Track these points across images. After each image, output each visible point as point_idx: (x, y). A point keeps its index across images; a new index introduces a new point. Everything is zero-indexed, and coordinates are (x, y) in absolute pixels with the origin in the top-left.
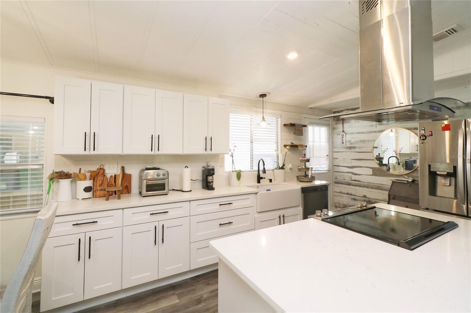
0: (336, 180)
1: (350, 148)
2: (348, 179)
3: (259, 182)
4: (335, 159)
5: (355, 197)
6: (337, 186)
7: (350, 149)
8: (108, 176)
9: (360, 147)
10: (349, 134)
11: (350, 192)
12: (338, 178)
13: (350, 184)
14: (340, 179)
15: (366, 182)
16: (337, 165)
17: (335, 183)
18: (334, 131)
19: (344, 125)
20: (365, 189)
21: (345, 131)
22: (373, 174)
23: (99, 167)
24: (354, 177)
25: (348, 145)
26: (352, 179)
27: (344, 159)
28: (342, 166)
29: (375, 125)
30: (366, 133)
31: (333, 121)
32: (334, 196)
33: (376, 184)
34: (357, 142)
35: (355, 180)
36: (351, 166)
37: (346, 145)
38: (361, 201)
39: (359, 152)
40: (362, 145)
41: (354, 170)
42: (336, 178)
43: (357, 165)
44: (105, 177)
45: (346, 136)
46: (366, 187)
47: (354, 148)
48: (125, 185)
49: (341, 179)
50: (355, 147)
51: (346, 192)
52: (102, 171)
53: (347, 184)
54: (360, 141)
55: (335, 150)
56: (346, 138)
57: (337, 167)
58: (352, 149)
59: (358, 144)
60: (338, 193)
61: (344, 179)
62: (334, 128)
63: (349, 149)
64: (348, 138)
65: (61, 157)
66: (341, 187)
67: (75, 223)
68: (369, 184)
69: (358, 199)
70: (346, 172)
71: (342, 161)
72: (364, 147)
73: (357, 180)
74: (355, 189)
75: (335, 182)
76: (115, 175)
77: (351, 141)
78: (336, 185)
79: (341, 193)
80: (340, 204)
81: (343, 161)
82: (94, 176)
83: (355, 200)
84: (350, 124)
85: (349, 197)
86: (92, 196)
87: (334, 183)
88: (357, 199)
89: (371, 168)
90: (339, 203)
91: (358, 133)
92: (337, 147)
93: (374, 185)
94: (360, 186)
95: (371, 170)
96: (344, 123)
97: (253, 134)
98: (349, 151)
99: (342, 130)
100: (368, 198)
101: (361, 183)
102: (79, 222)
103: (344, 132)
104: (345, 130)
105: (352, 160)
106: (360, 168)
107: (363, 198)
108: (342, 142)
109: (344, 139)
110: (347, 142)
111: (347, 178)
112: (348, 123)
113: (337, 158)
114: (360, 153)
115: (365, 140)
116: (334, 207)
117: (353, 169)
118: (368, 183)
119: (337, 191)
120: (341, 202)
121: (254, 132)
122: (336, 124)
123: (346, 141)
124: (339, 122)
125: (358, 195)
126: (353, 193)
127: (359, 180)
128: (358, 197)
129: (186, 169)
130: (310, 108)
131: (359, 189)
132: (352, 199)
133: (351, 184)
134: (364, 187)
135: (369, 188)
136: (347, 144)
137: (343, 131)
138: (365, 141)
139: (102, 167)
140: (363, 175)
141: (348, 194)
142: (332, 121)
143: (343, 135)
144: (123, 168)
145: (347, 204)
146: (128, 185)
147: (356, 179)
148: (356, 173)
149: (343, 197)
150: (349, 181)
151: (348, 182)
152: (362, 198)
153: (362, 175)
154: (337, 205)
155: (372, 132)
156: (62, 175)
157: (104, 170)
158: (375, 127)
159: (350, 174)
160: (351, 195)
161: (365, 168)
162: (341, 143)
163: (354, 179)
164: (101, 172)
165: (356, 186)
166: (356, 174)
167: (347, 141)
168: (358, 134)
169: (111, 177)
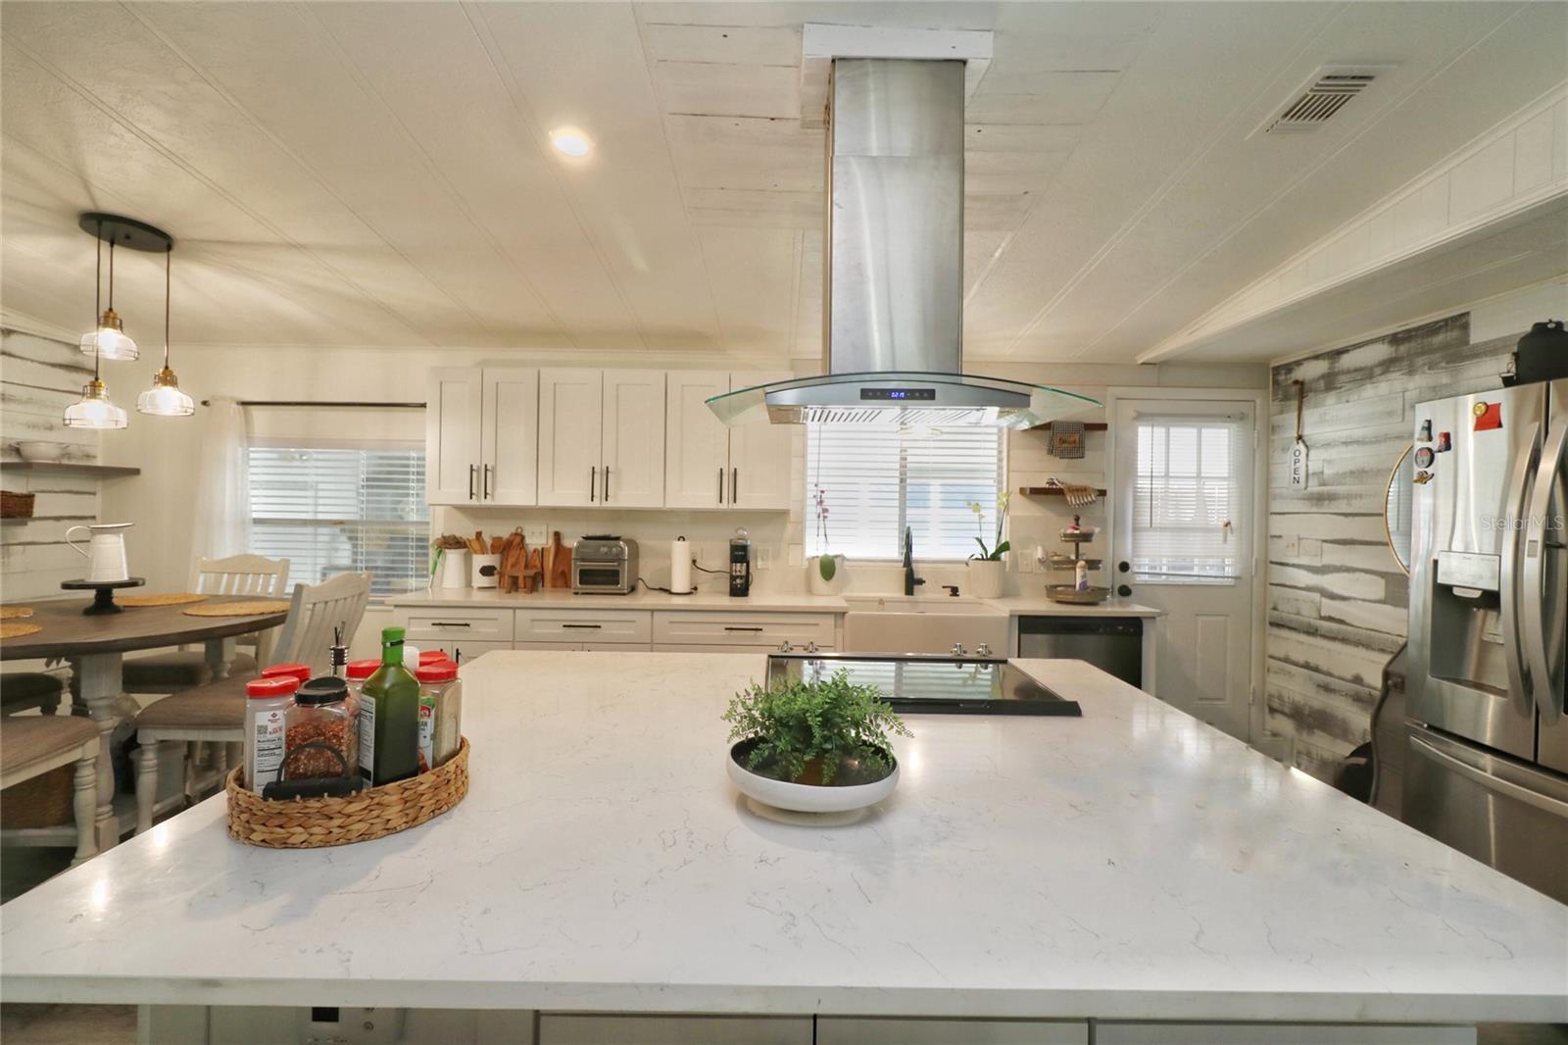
0: (1276, 613)
1: (1319, 499)
2: (1308, 615)
3: (909, 591)
4: (1275, 539)
5: (1328, 679)
6: (1276, 636)
7: (1317, 505)
8: (531, 548)
9: (1349, 497)
10: (1318, 448)
11: (1313, 662)
12: (1280, 607)
13: (1313, 632)
14: (1286, 612)
15: (1364, 626)
16: (1279, 561)
17: (1272, 624)
18: (1276, 437)
19: (1306, 413)
20: (1361, 652)
21: (1305, 438)
22: (1386, 597)
23: (513, 530)
24: (1330, 607)
25: (1314, 488)
26: (1323, 615)
27: (1299, 539)
28: (1294, 566)
29: (1400, 412)
30: (1371, 443)
31: (1273, 400)
32: (1268, 670)
33: (1395, 638)
34: (1340, 478)
35: (1330, 619)
36: (1319, 565)
37: (1306, 489)
38: (1347, 694)
39: (1346, 515)
40: (1355, 488)
41: (1330, 582)
42: (1275, 609)
43: (1338, 564)
44: (523, 551)
45: (1307, 455)
46: (1363, 645)
47: (1331, 497)
48: (560, 570)
49: (1289, 613)
50: (1334, 494)
51: (1301, 660)
52: (518, 539)
53: (1305, 629)
54: (1352, 473)
55: (1276, 507)
56: (1309, 463)
57: (1278, 567)
58: (1326, 502)
59: (1345, 484)
60: (1279, 659)
61: (1298, 614)
62: (1273, 427)
63: (1315, 502)
64: (1317, 460)
65: (454, 510)
66: (1287, 639)
67: (437, 622)
68: (1373, 633)
69: (1337, 688)
70: (1303, 585)
71: (1293, 545)
72: (1361, 496)
73: (1337, 617)
74: (1329, 650)
75: (1272, 621)
76: (543, 549)
77: (1322, 473)
78: (1275, 631)
79: (1287, 660)
80: (1283, 701)
81: (1296, 545)
82: (503, 547)
83: (1327, 689)
84: (1324, 408)
85: (1311, 679)
86: (497, 585)
87: (1267, 623)
88: (1332, 687)
89: (1382, 575)
90: (1280, 697)
91: (1345, 443)
92: (1282, 497)
93: (1387, 640)
94: (1344, 640)
95: (1382, 582)
96: (1304, 408)
97: (908, 458)
98: (1314, 510)
99: (1296, 435)
100: (1369, 686)
101: (1350, 628)
102: (444, 622)
103: (1304, 442)
104: (1307, 432)
105: (1325, 545)
106: (1345, 574)
107: (1352, 685)
108: (1293, 475)
109: (1302, 465)
110: (1310, 478)
111: (1307, 607)
112: (1316, 407)
113: (1280, 537)
114: (1351, 518)
115: (1366, 470)
116: (1267, 710)
117: (1326, 577)
118: (1369, 632)
119: (1277, 655)
120: (1285, 694)
121: (910, 451)
122: (1281, 412)
123: (1307, 476)
124: (1290, 406)
125: (1337, 674)
126: (1324, 667)
127: (1342, 618)
128: (1337, 680)
129: (681, 543)
130: (1143, 364)
131: (1340, 653)
132: (1319, 686)
133: (1317, 630)
134: (1358, 643)
135: (1373, 649)
136: (1310, 484)
137: (1300, 438)
138: (1367, 472)
139: (519, 530)
140: (1355, 599)
141: (1307, 666)
142: (1268, 401)
143: (1297, 453)
144: (557, 536)
145: (1302, 702)
146: (566, 570)
147: (1333, 615)
148: (1332, 593)
149: (1294, 675)
150: (1312, 621)
151: (1310, 625)
152: (1348, 684)
153: (1353, 601)
154: (1276, 705)
155: (1390, 438)
156: (451, 543)
157: (523, 538)
158: (1400, 419)
159: (1316, 596)
160: (1316, 670)
161: (1362, 574)
162: (1292, 480)
163: (1327, 615)
164: (517, 541)
165: (1333, 639)
166: (1333, 597)
167: (1310, 472)
168: (1343, 449)
169: (535, 551)
